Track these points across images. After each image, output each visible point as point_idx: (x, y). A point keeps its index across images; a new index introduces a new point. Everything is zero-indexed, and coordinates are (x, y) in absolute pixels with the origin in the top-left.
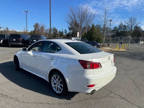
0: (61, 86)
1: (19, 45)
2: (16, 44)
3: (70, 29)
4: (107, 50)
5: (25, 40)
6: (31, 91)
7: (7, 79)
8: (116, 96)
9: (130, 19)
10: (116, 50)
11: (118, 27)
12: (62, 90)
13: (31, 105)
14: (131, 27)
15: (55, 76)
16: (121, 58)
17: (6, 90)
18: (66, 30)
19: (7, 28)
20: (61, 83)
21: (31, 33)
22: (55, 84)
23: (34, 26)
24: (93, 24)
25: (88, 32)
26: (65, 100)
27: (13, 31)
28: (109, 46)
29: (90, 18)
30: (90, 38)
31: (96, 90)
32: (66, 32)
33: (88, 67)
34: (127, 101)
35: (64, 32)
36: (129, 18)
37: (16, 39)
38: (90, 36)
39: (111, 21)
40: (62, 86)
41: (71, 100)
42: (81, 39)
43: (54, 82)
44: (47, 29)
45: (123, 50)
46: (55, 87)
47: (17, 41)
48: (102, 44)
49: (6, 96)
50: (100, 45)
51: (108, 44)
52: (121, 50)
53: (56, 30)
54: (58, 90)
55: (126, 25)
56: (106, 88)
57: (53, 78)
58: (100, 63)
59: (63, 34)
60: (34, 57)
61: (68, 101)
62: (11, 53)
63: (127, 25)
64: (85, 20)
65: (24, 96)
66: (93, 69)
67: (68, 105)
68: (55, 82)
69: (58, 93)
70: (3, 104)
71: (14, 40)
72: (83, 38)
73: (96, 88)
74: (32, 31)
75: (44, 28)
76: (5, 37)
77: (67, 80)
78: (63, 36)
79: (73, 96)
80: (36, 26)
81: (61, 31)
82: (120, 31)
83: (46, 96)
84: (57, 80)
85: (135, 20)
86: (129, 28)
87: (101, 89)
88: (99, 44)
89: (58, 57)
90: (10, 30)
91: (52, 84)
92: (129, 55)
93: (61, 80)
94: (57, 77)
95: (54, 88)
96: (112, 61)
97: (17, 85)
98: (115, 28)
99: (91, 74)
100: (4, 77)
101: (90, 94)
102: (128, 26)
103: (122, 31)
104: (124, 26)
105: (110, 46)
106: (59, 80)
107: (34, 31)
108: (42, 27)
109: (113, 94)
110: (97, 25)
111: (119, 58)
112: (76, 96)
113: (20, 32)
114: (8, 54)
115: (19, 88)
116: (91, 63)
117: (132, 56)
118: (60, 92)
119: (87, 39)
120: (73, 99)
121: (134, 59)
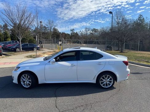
14: (51, 29)
15: (104, 76)
36: (48, 20)
39: (41, 22)
85: (52, 22)
88: (38, 46)
102: (48, 27)
104: (44, 27)
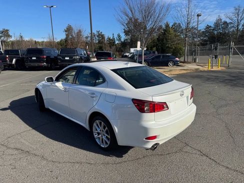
0: (106, 137)
1: (42, 66)
2: (37, 65)
3: (126, 33)
4: (191, 70)
5: (51, 57)
6: (63, 145)
7: (28, 126)
8: (194, 152)
9: (236, 9)
10: (206, 69)
11: (212, 25)
12: (109, 143)
13: (64, 166)
14: (238, 25)
15: (97, 121)
16: (213, 85)
17: (27, 143)
18: (119, 36)
19: (21, 37)
20: (107, 132)
21: (60, 43)
22: (99, 134)
23: (66, 31)
24: (167, 23)
25: (159, 37)
26: (114, 158)
27: (32, 41)
28: (195, 61)
29: (159, 14)
30: (162, 49)
31: (160, 144)
32: (120, 39)
33: (146, 110)
34: (210, 159)
35: (117, 39)
36: (235, 7)
37: (36, 57)
38: (162, 45)
39: (198, 16)
40: (109, 137)
41: (124, 158)
42: (147, 50)
43: (97, 130)
44: (87, 36)
45: (220, 69)
46: (99, 138)
47: (39, 60)
48: (182, 59)
49: (27, 151)
50: (178, 61)
51: (194, 57)
52: (215, 69)
53: (103, 37)
54: (103, 142)
55: (228, 21)
56: (180, 139)
57: (95, 124)
58: (165, 103)
59: (114, 42)
60: (65, 91)
61: (118, 160)
62: (31, 82)
63: (230, 21)
64: (151, 17)
65: (53, 152)
66: (154, 112)
67: (118, 165)
68: (99, 131)
69: (103, 146)
70: (24, 164)
71: (33, 58)
72: (150, 49)
73: (161, 140)
74: (62, 40)
75: (82, 33)
76: (19, 55)
77: (116, 129)
78: (115, 47)
79: (126, 152)
80: (69, 30)
81: (112, 38)
82: (216, 32)
83: (85, 152)
84: (101, 128)
86: (233, 27)
87: (170, 139)
88: (177, 59)
89: (101, 94)
90: (26, 39)
91: (94, 134)
92: (228, 77)
93: (106, 128)
94: (101, 123)
95: (97, 140)
96: (187, 97)
97: (43, 136)
98: (207, 28)
99: (151, 121)
100: (23, 123)
101: (151, 149)
102: (231, 23)
103: (221, 33)
104: (224, 24)
105: (197, 61)
106: (104, 128)
107: (66, 40)
108: (78, 33)
109: (189, 148)
110: (175, 24)
111: (208, 85)
112: (130, 152)
113: (43, 42)
114: (26, 83)
115: (45, 139)
116: (151, 104)
117: (234, 79)
118: (106, 147)
119: (157, 50)
120: (126, 156)
121: (235, 85)
